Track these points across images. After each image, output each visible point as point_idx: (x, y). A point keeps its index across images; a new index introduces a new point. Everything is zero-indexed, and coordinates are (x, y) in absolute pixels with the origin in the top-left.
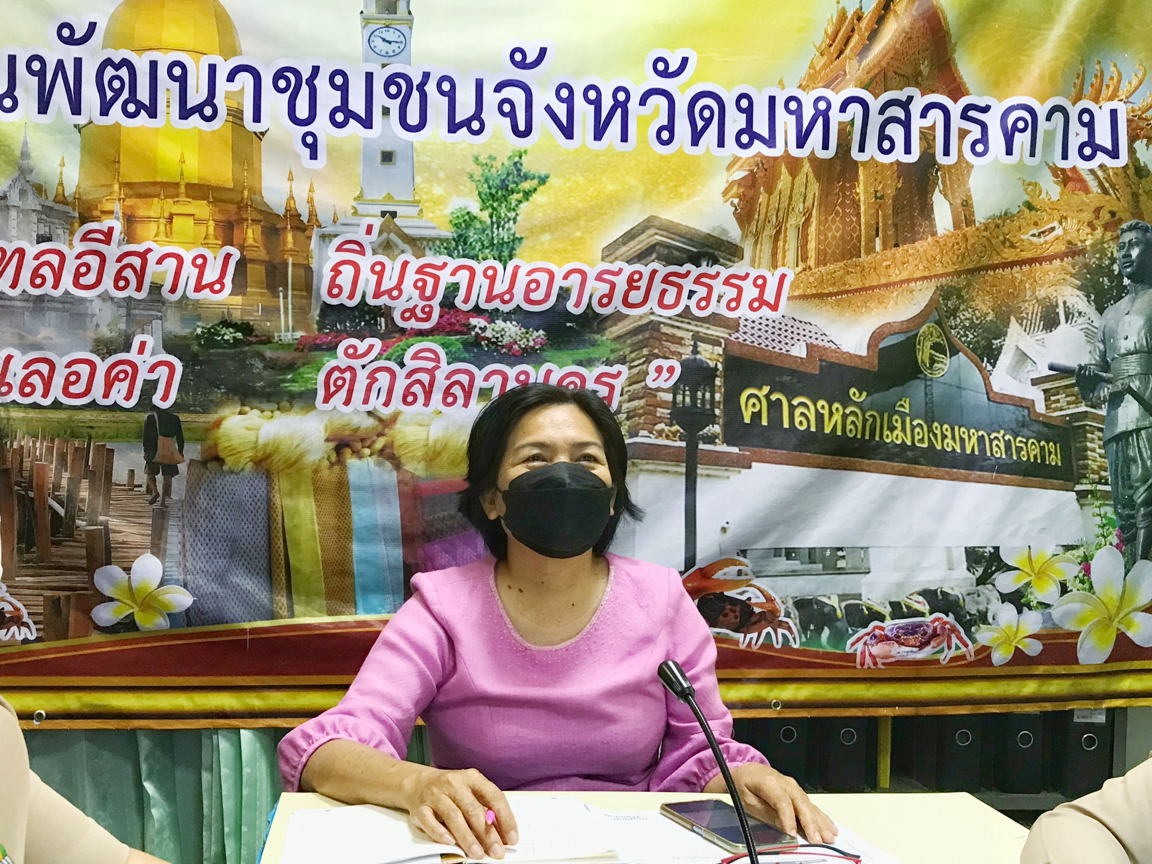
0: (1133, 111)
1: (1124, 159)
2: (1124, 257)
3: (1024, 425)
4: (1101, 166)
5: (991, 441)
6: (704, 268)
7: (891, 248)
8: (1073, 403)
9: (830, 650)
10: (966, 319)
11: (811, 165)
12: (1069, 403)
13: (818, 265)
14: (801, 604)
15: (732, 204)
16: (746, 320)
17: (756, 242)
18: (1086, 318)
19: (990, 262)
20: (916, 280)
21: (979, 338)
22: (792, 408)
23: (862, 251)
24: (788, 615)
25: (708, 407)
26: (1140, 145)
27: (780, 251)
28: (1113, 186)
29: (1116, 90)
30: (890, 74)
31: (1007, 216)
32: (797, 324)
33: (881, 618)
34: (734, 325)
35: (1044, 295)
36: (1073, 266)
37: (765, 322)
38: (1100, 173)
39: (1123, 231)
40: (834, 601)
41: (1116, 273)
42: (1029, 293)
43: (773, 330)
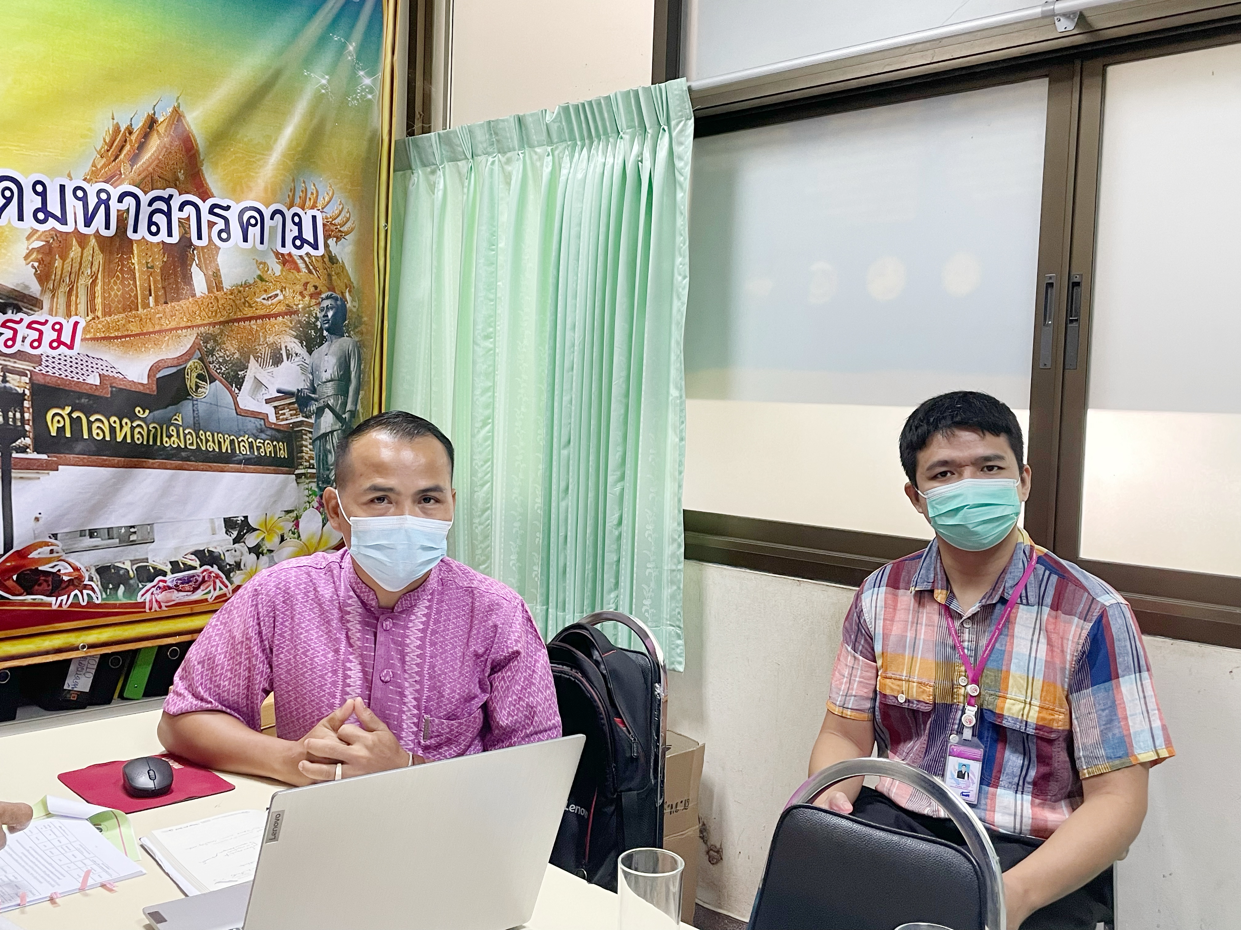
0: (327, 218)
1: (321, 251)
2: (324, 316)
3: (262, 431)
4: (307, 254)
5: (239, 443)
6: (9, 315)
7: (161, 305)
8: (295, 415)
9: (125, 601)
10: (220, 357)
11: (96, 240)
12: (291, 415)
13: (104, 315)
14: (102, 571)
15: (33, 267)
16: (48, 356)
17: (54, 295)
18: (301, 357)
19: (235, 317)
20: (182, 328)
21: (230, 370)
22: (90, 423)
23: (140, 306)
24: (91, 579)
25: (19, 424)
26: (331, 242)
27: (73, 303)
28: (315, 268)
29: (315, 202)
30: (156, 177)
31: (246, 285)
32: (91, 360)
33: (164, 574)
34: (37, 360)
35: (272, 341)
36: (291, 323)
37: (63, 358)
38: (306, 259)
39: (323, 299)
40: (128, 566)
41: (319, 327)
42: (262, 339)
43: (71, 364)
